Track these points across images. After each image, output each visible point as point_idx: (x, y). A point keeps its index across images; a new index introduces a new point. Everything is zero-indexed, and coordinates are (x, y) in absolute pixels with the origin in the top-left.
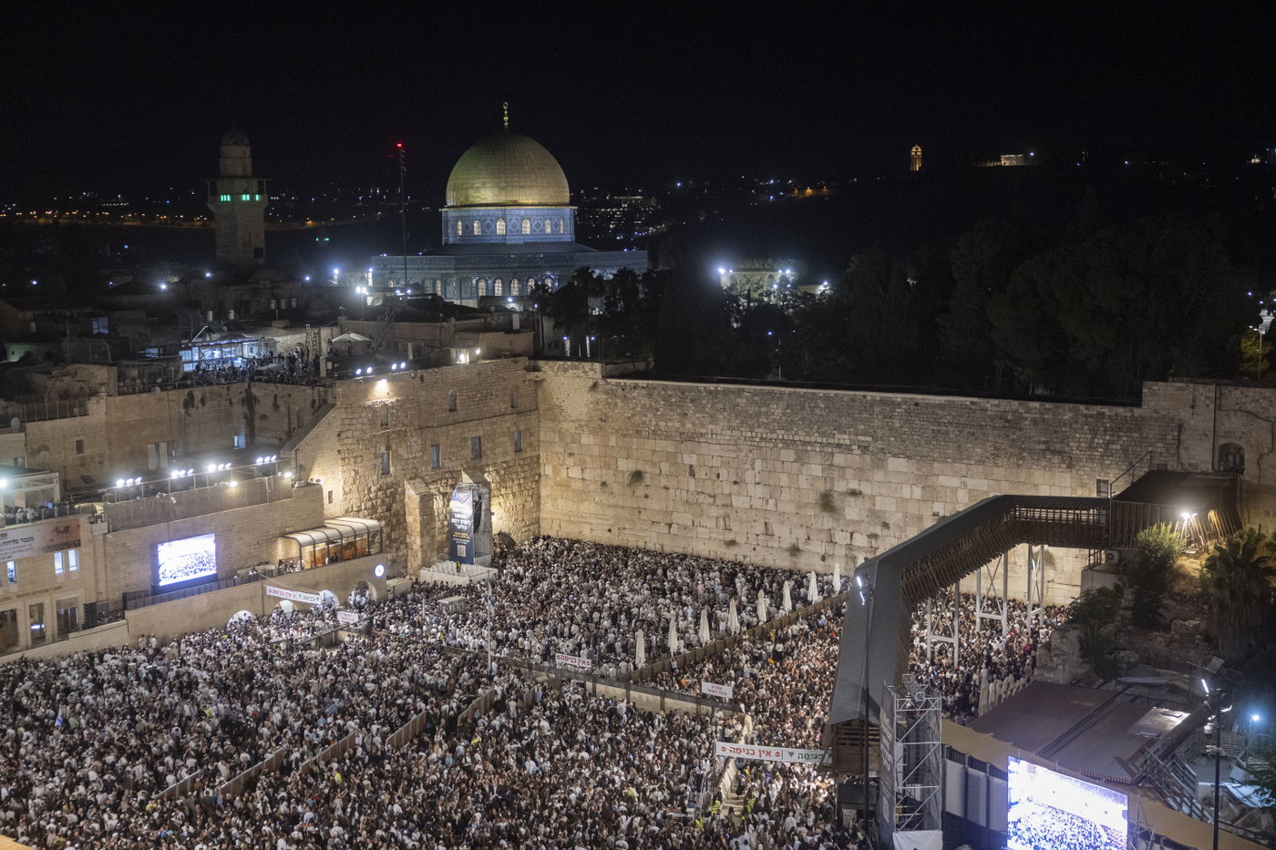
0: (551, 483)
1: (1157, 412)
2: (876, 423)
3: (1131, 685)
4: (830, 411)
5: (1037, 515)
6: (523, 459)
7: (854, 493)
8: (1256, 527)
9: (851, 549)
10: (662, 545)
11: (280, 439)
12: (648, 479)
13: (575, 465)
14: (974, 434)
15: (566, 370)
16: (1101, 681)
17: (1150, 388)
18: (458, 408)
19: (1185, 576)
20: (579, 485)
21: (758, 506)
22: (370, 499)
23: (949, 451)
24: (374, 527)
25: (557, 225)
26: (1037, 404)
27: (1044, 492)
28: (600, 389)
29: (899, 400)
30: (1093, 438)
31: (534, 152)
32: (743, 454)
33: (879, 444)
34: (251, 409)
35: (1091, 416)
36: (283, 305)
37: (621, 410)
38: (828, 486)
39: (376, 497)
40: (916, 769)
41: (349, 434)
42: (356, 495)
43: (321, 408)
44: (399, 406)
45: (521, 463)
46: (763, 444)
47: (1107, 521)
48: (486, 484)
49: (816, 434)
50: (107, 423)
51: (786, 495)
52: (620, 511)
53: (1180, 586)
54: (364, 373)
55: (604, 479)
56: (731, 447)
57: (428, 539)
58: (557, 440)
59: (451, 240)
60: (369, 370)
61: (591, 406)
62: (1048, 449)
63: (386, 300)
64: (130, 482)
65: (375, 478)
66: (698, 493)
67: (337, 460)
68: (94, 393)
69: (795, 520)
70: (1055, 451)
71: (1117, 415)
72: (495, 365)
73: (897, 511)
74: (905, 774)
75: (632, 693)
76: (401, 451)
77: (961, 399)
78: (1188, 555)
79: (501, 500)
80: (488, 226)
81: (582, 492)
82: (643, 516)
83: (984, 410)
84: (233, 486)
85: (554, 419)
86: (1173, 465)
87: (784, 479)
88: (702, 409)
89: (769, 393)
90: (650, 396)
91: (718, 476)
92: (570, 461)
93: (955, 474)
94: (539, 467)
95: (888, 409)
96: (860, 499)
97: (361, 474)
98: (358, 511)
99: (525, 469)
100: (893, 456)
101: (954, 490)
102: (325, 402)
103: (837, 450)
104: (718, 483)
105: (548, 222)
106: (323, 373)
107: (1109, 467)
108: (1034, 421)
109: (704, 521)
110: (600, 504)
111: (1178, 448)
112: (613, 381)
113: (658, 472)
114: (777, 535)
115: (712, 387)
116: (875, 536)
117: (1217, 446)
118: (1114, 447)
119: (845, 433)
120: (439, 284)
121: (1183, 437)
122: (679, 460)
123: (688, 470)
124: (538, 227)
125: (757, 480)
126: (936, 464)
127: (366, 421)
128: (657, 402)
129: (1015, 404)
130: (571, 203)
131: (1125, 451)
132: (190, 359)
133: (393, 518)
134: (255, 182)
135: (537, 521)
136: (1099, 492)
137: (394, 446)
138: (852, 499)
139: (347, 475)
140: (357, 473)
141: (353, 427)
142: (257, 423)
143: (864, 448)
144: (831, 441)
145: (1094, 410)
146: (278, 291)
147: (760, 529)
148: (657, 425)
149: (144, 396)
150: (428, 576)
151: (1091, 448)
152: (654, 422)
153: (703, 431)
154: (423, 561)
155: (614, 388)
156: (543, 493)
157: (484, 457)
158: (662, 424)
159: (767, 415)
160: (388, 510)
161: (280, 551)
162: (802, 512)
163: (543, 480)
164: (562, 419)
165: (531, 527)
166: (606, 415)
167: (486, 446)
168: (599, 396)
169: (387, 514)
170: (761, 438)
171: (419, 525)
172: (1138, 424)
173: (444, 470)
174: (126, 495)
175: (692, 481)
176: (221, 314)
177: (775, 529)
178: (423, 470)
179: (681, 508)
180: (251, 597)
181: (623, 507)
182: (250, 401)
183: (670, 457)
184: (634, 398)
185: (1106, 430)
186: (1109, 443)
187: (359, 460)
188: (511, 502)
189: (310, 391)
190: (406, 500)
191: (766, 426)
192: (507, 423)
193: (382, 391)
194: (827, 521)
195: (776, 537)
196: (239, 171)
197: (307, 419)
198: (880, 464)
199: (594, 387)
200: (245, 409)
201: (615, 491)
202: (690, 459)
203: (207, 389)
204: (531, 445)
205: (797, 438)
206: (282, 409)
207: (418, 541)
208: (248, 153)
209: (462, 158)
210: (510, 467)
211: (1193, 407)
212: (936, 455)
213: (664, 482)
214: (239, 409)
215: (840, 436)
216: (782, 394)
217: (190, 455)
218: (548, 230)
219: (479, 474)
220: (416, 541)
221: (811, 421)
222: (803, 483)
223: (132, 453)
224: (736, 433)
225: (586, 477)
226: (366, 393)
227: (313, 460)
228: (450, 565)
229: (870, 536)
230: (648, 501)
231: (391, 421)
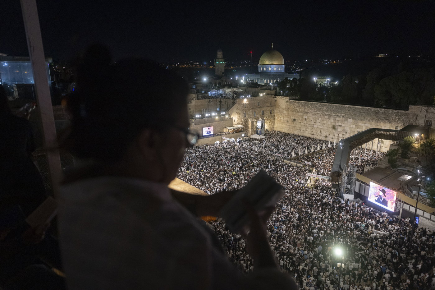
0: (277, 120)
1: (412, 112)
2: (347, 111)
3: (399, 170)
4: (336, 109)
5: (381, 133)
6: (272, 115)
7: (340, 126)
8: (433, 138)
9: (338, 137)
10: (298, 134)
11: (226, 109)
12: (296, 121)
13: (282, 117)
14: (368, 115)
15: (281, 98)
16: (392, 168)
17: (411, 107)
18: (260, 105)
19: (414, 148)
20: (282, 121)
21: (319, 127)
22: (242, 122)
23: (362, 118)
24: (242, 127)
25: (281, 69)
26: (383, 109)
27: (383, 128)
29: (352, 107)
30: (396, 117)
31: (278, 53)
32: (317, 117)
33: (347, 116)
34: (221, 103)
35: (396, 112)
36: (227, 84)
37: (292, 107)
38: (334, 124)
40: (350, 182)
41: (239, 109)
42: (239, 121)
43: (234, 104)
44: (248, 104)
46: (321, 115)
47: (397, 135)
48: (264, 120)
49: (333, 113)
50: (195, 105)
51: (325, 125)
53: (413, 150)
54: (242, 97)
55: (288, 120)
56: (314, 115)
57: (252, 130)
58: (279, 112)
59: (260, 71)
60: (243, 97)
61: (286, 105)
62: (385, 119)
63: (247, 83)
64: (199, 116)
65: (243, 117)
66: (307, 124)
67: (236, 114)
68: (193, 99)
69: (327, 130)
70: (387, 119)
71: (402, 112)
72: (268, 96)
73: (349, 130)
74: (347, 183)
75: (291, 162)
77: (366, 107)
78: (416, 143)
79: (267, 123)
80: (267, 69)
82: (295, 128)
83: (371, 110)
84: (217, 118)
85: (278, 108)
86: (414, 124)
87: (325, 122)
88: (309, 107)
89: (323, 104)
90: (298, 104)
92: (281, 116)
93: (363, 123)
94: (275, 117)
95: (349, 109)
96: (341, 127)
98: (240, 124)
99: (272, 117)
100: (349, 119)
101: (362, 126)
102: (234, 102)
103: (337, 117)
104: (311, 122)
105: (279, 68)
106: (234, 97)
107: (399, 123)
108: (382, 113)
109: (307, 130)
110: (286, 125)
111: (416, 120)
112: (291, 101)
113: (299, 119)
115: (311, 103)
116: (344, 135)
117: (426, 120)
118: (401, 119)
119: (339, 113)
120: (257, 80)
121: (417, 118)
123: (305, 119)
124: (277, 69)
125: (319, 122)
126: (359, 121)
127: (242, 107)
128: (300, 105)
129: (378, 109)
130: (284, 64)
131: (403, 120)
132: (210, 93)
133: (246, 125)
134: (223, 59)
135: (274, 128)
136: (396, 129)
137: (247, 112)
138: (339, 127)
139: (238, 117)
140: (240, 116)
142: (222, 106)
143: (343, 117)
144: (336, 115)
145: (397, 111)
146: (226, 81)
147: (319, 132)
149: (202, 100)
150: (252, 137)
151: (395, 119)
153: (309, 111)
154: (251, 134)
156: (275, 122)
157: (264, 115)
158: (300, 110)
159: (323, 109)
160: (245, 124)
161: (225, 130)
162: (328, 129)
163: (275, 120)
164: (280, 108)
165: (272, 129)
166: (289, 107)
167: (265, 112)
168: (288, 104)
170: (321, 114)
171: (251, 127)
172: (407, 114)
173: (256, 117)
174: (198, 118)
175: (306, 121)
176: (216, 85)
177: (322, 132)
178: (252, 117)
179: (303, 127)
180: (219, 139)
181: (291, 126)
182: (220, 102)
183: (302, 116)
184: (295, 104)
185: (399, 116)
187: (240, 114)
188: (269, 124)
190: (249, 122)
191: (322, 111)
192: (269, 108)
193: (245, 101)
194: (334, 131)
195: (322, 134)
196: (220, 57)
197: (231, 105)
198: (346, 120)
199: (287, 102)
200: (220, 103)
201: (290, 122)
202: (306, 117)
203: (213, 99)
204: (273, 113)
205: (329, 114)
206: (227, 104)
207: (251, 130)
208: (222, 54)
209: (263, 55)
210: (269, 117)
211: (421, 111)
212: (359, 119)
213: (300, 122)
214: (218, 103)
216: (326, 105)
217: (209, 111)
218: (279, 70)
219: (263, 118)
220: (250, 130)
221: (332, 110)
222: (329, 123)
223: (199, 111)
224: (316, 112)
225: (284, 119)
226: (242, 101)
227: (232, 114)
228: (256, 135)
229: (343, 135)
230: (296, 125)
231: (247, 107)
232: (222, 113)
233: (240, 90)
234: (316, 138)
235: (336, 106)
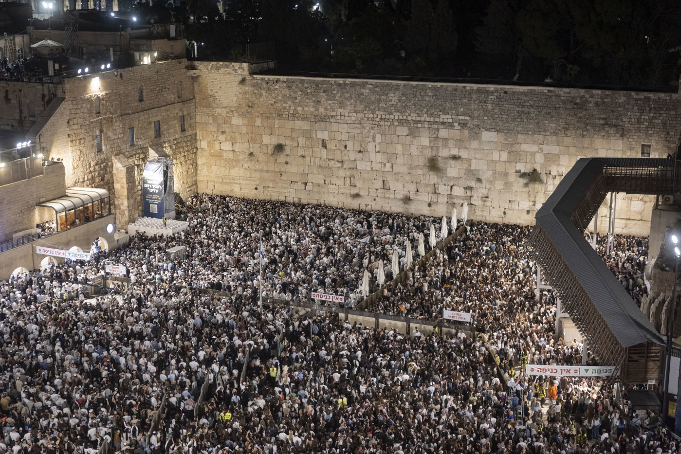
0: (206, 154)
2: (474, 106)
4: (436, 99)
5: (619, 172)
6: (186, 137)
7: (455, 158)
9: (451, 198)
10: (300, 199)
11: (12, 126)
12: (287, 150)
13: (226, 140)
14: (549, 114)
15: (218, 69)
18: (145, 99)
20: (231, 155)
21: (377, 169)
22: (91, 172)
23: (531, 126)
24: (104, 195)
26: (599, 92)
28: (247, 83)
29: (492, 89)
30: (641, 116)
32: (366, 131)
33: (475, 122)
35: (640, 100)
37: (266, 99)
38: (434, 153)
39: (95, 171)
41: (75, 121)
42: (81, 169)
43: (52, 102)
44: (108, 98)
45: (186, 140)
46: (382, 123)
47: (672, 176)
48: (167, 156)
49: (425, 115)
51: (400, 160)
52: (265, 174)
54: (83, 73)
55: (251, 150)
56: (357, 126)
57: (132, 201)
58: (211, 121)
60: (87, 70)
61: (240, 96)
62: (606, 124)
65: (93, 155)
66: (329, 160)
67: (67, 143)
69: (408, 178)
70: (612, 125)
71: (659, 98)
72: (167, 64)
73: (488, 170)
76: (110, 134)
79: (176, 169)
81: (232, 161)
82: (284, 177)
83: (558, 96)
84: (2, 166)
85: (208, 106)
87: (399, 149)
88: (332, 97)
89: (387, 85)
90: (289, 88)
91: (346, 147)
92: (222, 138)
93: (534, 142)
94: (196, 142)
95: (483, 96)
96: (459, 162)
97: (84, 152)
98: (83, 182)
99: (187, 145)
100: (486, 130)
101: (533, 154)
102: (55, 96)
103: (442, 127)
104: (346, 152)
106: (51, 73)
107: (651, 135)
108: (597, 104)
109: (334, 181)
110: (248, 169)
112: (259, 77)
113: (296, 144)
114: (392, 188)
115: (341, 81)
116: (471, 188)
118: (656, 121)
119: (448, 114)
122: (314, 136)
123: (321, 143)
125: (377, 149)
126: (520, 136)
127: (86, 110)
128: (295, 92)
129: (582, 92)
131: (664, 124)
133: (108, 187)
135: (195, 183)
136: (643, 153)
137: (105, 130)
138: (452, 162)
139: (75, 154)
140: (81, 152)
141: (78, 116)
143: (463, 125)
144: (437, 120)
145: (643, 95)
147: (379, 185)
148: (295, 109)
150: (137, 229)
151: (639, 122)
152: (293, 108)
153: (334, 114)
154: (130, 218)
155: (260, 82)
156: (200, 162)
157: (162, 136)
158: (299, 109)
159: (386, 101)
160: (103, 180)
161: (37, 216)
162: (413, 172)
163: (199, 152)
164: (214, 105)
165: (192, 188)
166: (252, 102)
167: (163, 127)
168: (247, 88)
169: (102, 183)
170: (381, 119)
171: (126, 191)
172: (676, 105)
173: (137, 147)
175: (325, 150)
177: (393, 185)
178: (124, 148)
179: (315, 171)
180: (25, 256)
181: (267, 171)
183: (307, 134)
184: (276, 89)
185: (650, 110)
186: (653, 118)
187: (82, 141)
188: (182, 169)
189: (39, 87)
190: (114, 171)
191: (385, 109)
192: (176, 110)
193: (96, 87)
194: (433, 178)
195: (392, 191)
197: (38, 109)
198: (475, 135)
199: (243, 81)
201: (260, 159)
202: (323, 135)
204: (191, 126)
205: (409, 118)
207: (126, 203)
210: (178, 143)
212: (520, 129)
213: (301, 152)
215: (444, 116)
216: (398, 86)
219: (160, 149)
220: (123, 203)
221: (421, 105)
222: (414, 151)
224: (361, 115)
225: (236, 149)
226: (85, 88)
227: (51, 143)
228: (147, 220)
229: (466, 188)
230: (288, 166)
231: (102, 111)
232: (20, 145)
233: (50, 42)
234: (369, 208)
235: (434, 89)
